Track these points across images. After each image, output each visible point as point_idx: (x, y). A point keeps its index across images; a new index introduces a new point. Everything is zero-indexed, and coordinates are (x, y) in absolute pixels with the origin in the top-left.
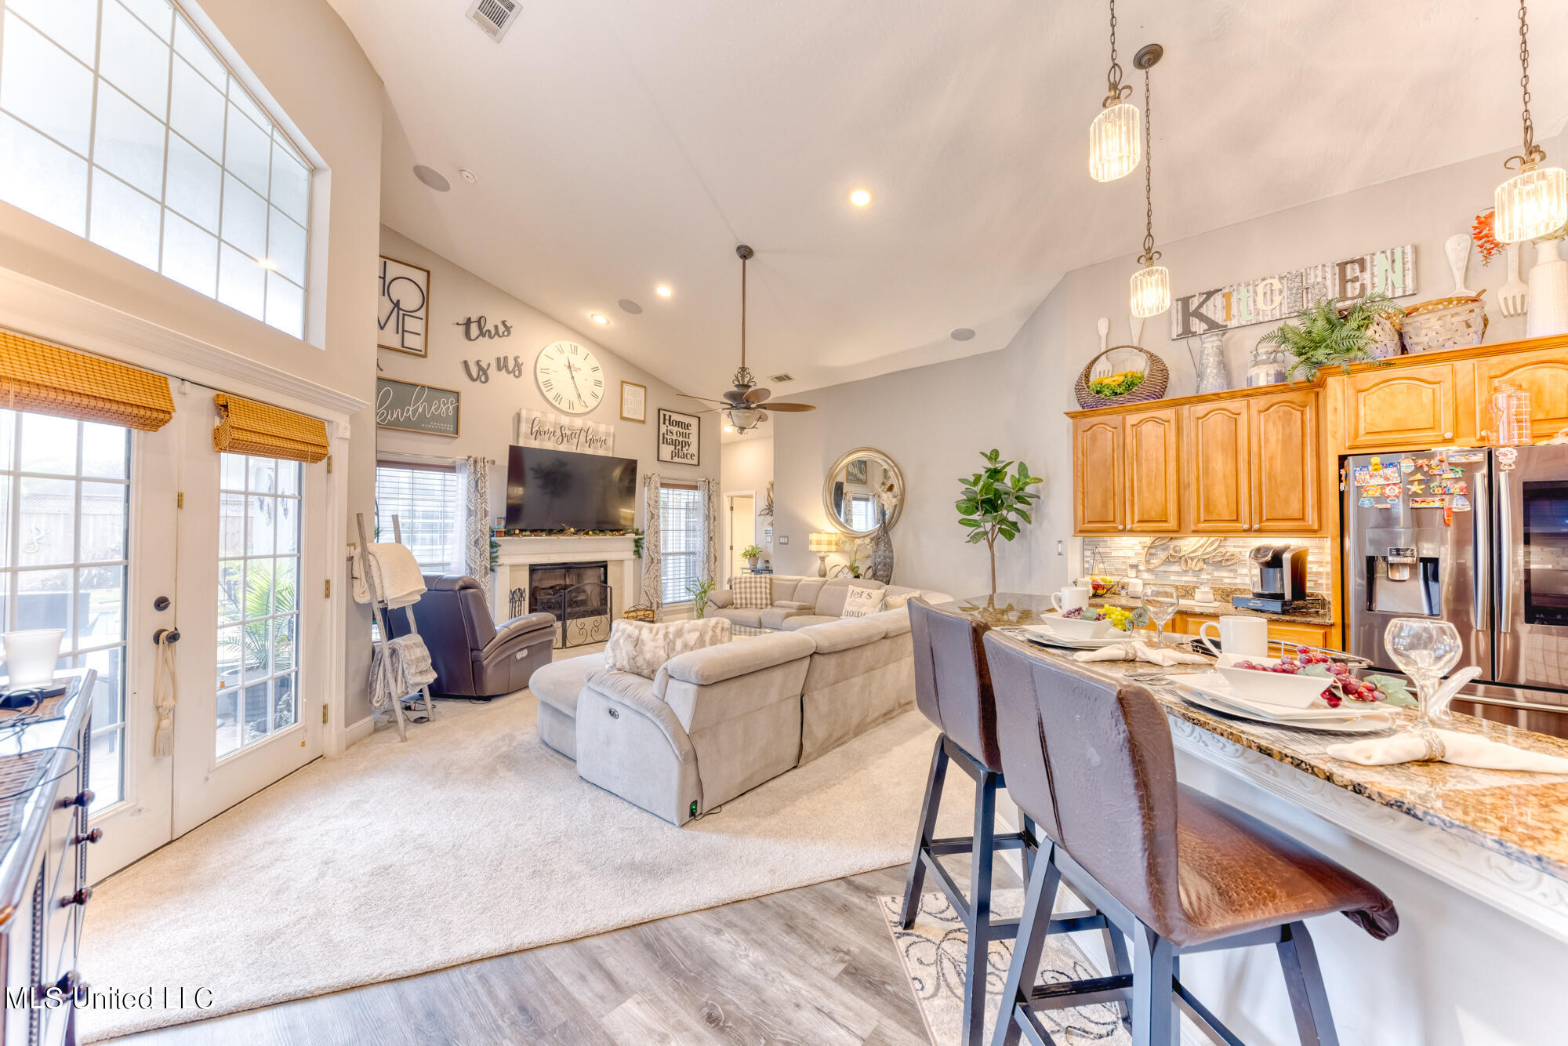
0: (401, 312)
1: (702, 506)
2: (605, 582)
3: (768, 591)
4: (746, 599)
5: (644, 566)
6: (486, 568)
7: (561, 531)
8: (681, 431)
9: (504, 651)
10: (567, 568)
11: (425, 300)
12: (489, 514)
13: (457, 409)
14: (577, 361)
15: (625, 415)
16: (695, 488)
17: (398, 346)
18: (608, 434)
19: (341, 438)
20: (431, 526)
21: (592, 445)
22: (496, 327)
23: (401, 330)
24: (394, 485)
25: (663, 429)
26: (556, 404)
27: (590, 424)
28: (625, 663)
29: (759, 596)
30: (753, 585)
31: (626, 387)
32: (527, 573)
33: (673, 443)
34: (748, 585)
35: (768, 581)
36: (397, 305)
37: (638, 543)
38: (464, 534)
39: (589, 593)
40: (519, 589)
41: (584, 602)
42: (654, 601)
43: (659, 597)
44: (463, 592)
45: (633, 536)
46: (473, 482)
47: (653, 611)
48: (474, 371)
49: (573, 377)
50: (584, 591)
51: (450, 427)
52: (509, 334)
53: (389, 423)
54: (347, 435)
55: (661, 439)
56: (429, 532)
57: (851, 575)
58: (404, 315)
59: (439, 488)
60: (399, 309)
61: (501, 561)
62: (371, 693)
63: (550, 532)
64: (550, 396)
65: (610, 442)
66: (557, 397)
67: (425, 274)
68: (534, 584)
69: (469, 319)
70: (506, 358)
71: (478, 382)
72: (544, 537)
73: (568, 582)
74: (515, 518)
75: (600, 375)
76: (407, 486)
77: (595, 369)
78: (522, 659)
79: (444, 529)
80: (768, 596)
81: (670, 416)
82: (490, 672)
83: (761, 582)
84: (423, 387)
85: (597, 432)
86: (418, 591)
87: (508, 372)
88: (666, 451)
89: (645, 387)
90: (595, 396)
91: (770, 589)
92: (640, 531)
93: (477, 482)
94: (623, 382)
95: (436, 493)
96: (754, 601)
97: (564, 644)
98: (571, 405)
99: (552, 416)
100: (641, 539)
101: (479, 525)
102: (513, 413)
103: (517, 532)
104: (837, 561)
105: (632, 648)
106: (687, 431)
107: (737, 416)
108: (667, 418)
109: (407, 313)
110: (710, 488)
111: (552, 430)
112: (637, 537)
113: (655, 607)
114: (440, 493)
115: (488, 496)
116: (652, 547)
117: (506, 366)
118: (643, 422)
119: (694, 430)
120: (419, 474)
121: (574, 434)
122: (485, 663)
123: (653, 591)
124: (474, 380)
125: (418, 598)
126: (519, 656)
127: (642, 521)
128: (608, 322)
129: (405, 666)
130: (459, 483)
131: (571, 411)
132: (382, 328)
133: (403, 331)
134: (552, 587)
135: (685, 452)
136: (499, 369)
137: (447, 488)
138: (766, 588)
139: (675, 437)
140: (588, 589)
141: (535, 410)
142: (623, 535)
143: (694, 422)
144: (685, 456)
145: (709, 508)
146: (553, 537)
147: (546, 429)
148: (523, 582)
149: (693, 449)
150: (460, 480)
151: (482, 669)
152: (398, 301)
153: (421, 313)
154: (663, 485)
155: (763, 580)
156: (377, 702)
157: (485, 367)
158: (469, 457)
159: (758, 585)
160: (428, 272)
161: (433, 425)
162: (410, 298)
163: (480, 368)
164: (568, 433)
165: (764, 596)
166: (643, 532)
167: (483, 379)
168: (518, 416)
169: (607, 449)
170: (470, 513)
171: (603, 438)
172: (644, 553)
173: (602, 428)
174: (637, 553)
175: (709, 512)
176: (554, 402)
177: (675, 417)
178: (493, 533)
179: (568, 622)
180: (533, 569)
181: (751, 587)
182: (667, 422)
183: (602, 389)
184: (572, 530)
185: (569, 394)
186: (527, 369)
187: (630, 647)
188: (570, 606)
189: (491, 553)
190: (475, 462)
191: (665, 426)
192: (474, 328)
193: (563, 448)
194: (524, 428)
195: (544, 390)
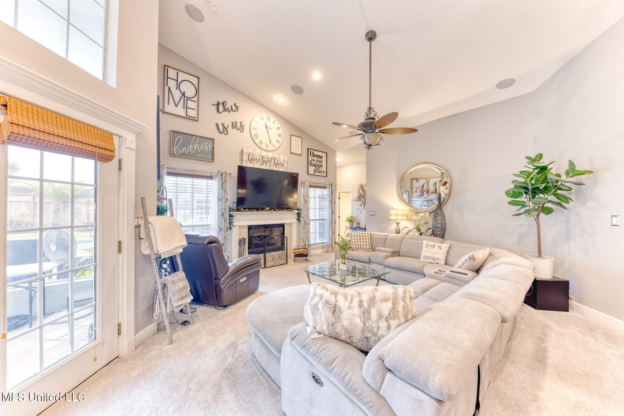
0: (186, 98)
1: (328, 197)
2: (283, 234)
3: (370, 241)
4: (358, 245)
5: (301, 226)
6: (227, 227)
7: (263, 209)
8: (318, 159)
9: (233, 279)
10: (265, 227)
11: (197, 92)
12: (229, 200)
13: (213, 148)
14: (270, 124)
15: (292, 151)
16: (325, 188)
17: (184, 115)
18: (284, 161)
19: (128, 148)
20: (202, 207)
21: (277, 166)
22: (231, 106)
23: (186, 108)
24: (184, 186)
25: (310, 158)
26: (260, 145)
27: (276, 155)
28: (325, 328)
29: (365, 244)
30: (361, 237)
31: (293, 138)
32: (247, 230)
33: (314, 165)
34: (359, 237)
35: (369, 235)
36: (183, 94)
37: (299, 215)
38: (217, 210)
39: (276, 240)
40: (243, 238)
41: (273, 244)
42: (307, 243)
43: (309, 241)
44: (209, 245)
45: (296, 211)
46: (221, 184)
47: (307, 249)
48: (221, 128)
49: (268, 132)
50: (273, 239)
51: (210, 157)
52: (238, 110)
53: (180, 154)
54: (133, 146)
55: (309, 164)
56: (200, 209)
57: (417, 234)
58: (187, 99)
59: (205, 187)
60: (185, 96)
61: (234, 224)
62: (152, 311)
63: (257, 209)
64: (257, 141)
65: (285, 165)
66: (261, 142)
67: (197, 79)
68: (251, 235)
69: (219, 102)
70: (236, 122)
71: (223, 134)
72: (255, 212)
73: (266, 234)
74: (241, 203)
75: (280, 131)
76: (190, 186)
77: (278, 128)
78: (243, 282)
79: (207, 208)
80: (370, 244)
81: (313, 152)
82: (225, 291)
83: (365, 236)
84: (197, 136)
85: (279, 160)
86: (181, 246)
87: (237, 130)
88: (312, 169)
89: (301, 138)
90: (278, 142)
91: (371, 240)
92: (300, 209)
93: (223, 184)
94: (291, 135)
95: (204, 190)
96: (362, 247)
97: (265, 266)
98: (267, 146)
99: (258, 152)
100: (300, 213)
101: (224, 206)
102: (240, 150)
103: (242, 209)
104: (407, 225)
105: (331, 315)
106: (321, 160)
107: (368, 137)
108: (312, 153)
109: (189, 99)
110: (332, 187)
111: (258, 158)
112: (298, 212)
113: (307, 246)
114: (206, 190)
115: (228, 191)
116: (305, 217)
117: (236, 126)
118: (301, 155)
119: (324, 159)
120: (196, 181)
121: (269, 161)
122: (222, 287)
123: (306, 239)
124: (221, 133)
125: (181, 250)
126: (242, 280)
127: (301, 205)
128: (285, 102)
129: (171, 295)
130: (214, 184)
131: (267, 149)
132: (176, 106)
133: (187, 108)
134: (259, 236)
135: (320, 170)
136: (233, 128)
137: (209, 187)
138: (368, 239)
139: (315, 163)
140: (276, 238)
141: (250, 148)
142: (292, 211)
143: (324, 155)
144: (320, 172)
145: (332, 198)
146: (259, 212)
147: (255, 158)
148: (245, 234)
149: (324, 169)
150: (215, 183)
151: (220, 290)
152: (184, 92)
153: (195, 99)
154: (310, 186)
155: (367, 235)
156: (156, 316)
157: (226, 127)
158: (219, 171)
159: (364, 237)
160: (199, 78)
161: (201, 156)
162: (190, 91)
163: (224, 127)
164: (266, 160)
165: (368, 244)
166: (301, 209)
167: (225, 132)
168: (242, 151)
169: (284, 168)
170: (219, 199)
171: (282, 163)
172: (302, 219)
173: (282, 158)
174: (298, 220)
175: (332, 199)
176: (259, 144)
177: (316, 153)
178: (231, 210)
179: (267, 254)
180: (250, 228)
181: (360, 239)
182: (312, 155)
183: (282, 138)
184: (268, 208)
185: (266, 141)
186: (246, 128)
187: (329, 314)
188: (267, 246)
189: (230, 220)
190: (222, 174)
191: (311, 157)
192: (221, 107)
193: (263, 167)
194: (245, 157)
195: (254, 139)
